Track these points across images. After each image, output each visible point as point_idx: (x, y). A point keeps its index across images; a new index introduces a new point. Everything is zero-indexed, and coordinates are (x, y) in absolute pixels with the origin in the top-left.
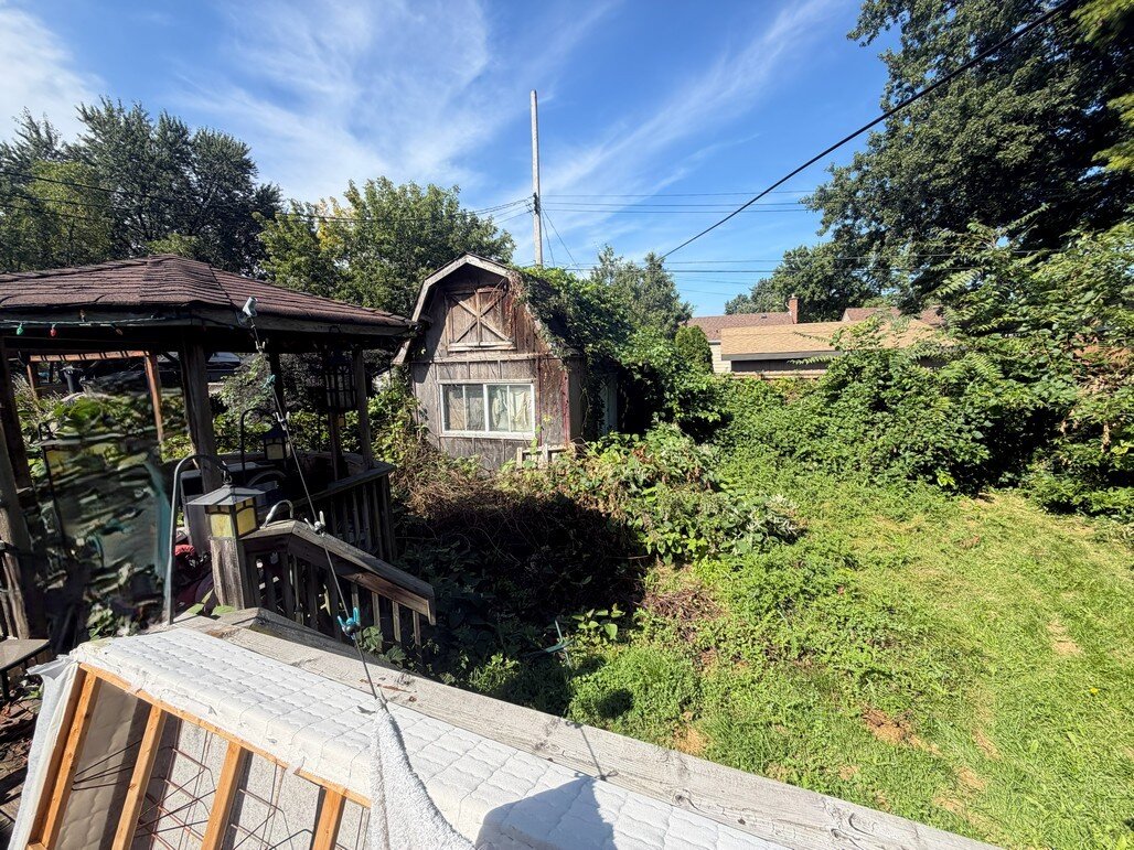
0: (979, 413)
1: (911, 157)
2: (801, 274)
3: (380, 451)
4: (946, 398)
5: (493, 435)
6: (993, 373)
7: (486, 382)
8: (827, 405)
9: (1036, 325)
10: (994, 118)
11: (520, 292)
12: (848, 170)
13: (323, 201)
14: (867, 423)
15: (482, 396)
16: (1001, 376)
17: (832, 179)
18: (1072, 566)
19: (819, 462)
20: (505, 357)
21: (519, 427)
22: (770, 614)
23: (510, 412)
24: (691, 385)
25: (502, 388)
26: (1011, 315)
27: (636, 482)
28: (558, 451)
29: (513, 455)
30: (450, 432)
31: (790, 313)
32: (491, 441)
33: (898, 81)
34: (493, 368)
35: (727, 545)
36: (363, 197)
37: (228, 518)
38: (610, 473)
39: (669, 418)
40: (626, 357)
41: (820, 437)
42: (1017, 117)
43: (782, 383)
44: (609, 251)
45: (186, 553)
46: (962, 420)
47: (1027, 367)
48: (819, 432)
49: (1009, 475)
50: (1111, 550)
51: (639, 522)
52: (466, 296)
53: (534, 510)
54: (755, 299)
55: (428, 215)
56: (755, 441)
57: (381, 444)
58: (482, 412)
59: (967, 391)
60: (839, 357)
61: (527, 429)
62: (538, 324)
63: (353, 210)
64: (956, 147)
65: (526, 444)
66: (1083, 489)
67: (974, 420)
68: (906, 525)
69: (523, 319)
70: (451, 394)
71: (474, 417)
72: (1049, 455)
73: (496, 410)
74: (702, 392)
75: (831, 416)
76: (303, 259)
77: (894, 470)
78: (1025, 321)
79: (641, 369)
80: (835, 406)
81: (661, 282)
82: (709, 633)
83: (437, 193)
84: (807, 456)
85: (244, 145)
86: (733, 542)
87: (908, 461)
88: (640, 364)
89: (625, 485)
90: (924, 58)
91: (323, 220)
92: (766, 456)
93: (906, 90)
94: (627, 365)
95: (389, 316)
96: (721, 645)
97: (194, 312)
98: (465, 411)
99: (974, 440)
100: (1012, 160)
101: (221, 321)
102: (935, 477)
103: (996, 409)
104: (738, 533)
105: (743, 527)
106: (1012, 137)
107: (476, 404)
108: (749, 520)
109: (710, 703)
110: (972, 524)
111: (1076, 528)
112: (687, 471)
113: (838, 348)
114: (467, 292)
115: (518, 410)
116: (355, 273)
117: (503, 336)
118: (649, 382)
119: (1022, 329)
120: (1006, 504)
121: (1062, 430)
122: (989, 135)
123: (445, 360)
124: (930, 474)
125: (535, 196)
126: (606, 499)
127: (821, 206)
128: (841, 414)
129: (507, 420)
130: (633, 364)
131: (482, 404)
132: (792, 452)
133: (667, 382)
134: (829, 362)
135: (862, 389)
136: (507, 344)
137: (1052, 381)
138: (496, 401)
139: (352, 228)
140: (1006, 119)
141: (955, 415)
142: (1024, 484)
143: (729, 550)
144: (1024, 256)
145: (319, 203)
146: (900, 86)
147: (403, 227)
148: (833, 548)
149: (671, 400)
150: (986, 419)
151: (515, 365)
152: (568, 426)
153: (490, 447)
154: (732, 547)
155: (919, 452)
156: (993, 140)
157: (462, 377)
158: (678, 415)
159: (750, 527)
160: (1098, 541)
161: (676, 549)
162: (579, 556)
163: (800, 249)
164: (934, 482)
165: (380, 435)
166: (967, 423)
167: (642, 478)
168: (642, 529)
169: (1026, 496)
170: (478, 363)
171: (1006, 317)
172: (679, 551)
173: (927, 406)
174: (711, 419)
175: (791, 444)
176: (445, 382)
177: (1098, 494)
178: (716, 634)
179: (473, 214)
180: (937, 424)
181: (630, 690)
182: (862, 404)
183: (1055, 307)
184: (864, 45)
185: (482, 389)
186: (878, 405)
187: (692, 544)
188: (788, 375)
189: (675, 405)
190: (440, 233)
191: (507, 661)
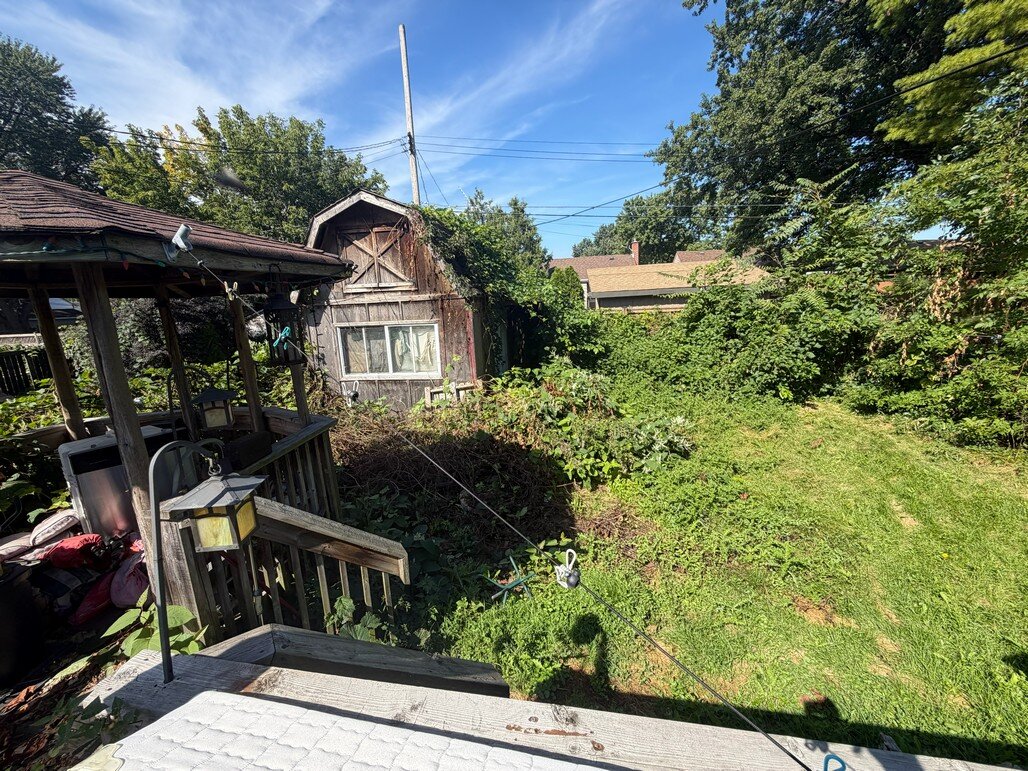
0: (811, 337)
1: (745, 118)
2: (638, 221)
3: (281, 400)
4: (785, 326)
5: (399, 376)
6: (821, 303)
7: (387, 323)
8: (688, 336)
9: (850, 264)
10: (806, 89)
11: (421, 232)
12: (687, 128)
13: (166, 128)
14: (721, 349)
15: (383, 337)
16: (827, 306)
17: (672, 137)
18: (889, 455)
19: (687, 384)
20: (406, 298)
21: (423, 367)
22: (695, 524)
23: (414, 353)
24: (577, 321)
25: (405, 329)
26: (830, 256)
27: (550, 413)
28: (465, 389)
29: (421, 394)
30: (351, 375)
31: (633, 255)
32: (395, 381)
33: (721, 51)
34: (395, 309)
35: (637, 465)
36: (215, 126)
37: (225, 522)
38: (526, 407)
39: (561, 352)
40: (521, 296)
41: (685, 362)
42: (825, 90)
43: (645, 317)
44: (480, 195)
45: (92, 545)
46: (798, 344)
47: (843, 300)
48: (684, 359)
49: (828, 386)
50: (909, 440)
51: (558, 451)
52: (361, 236)
53: (455, 448)
54: (597, 243)
55: (294, 150)
56: (633, 369)
57: (280, 392)
58: (384, 354)
59: (801, 319)
60: (694, 294)
61: (432, 368)
62: (441, 265)
63: (205, 141)
64: (778, 112)
65: (432, 383)
66: (884, 394)
67: (808, 343)
68: (765, 435)
69: (424, 260)
70: (349, 338)
71: (376, 359)
72: (856, 369)
73: (399, 351)
74: (586, 326)
75: (691, 344)
76: (150, 193)
77: (747, 388)
78: (842, 261)
79: (535, 306)
80: (694, 335)
81: (524, 226)
82: (649, 549)
83: (301, 127)
84: (677, 380)
85: (54, 60)
86: (643, 462)
87: (758, 379)
88: (535, 303)
89: (540, 416)
90: (744, 32)
91: (170, 150)
92: (644, 382)
93: (727, 60)
94: (524, 303)
95: (322, 253)
96: (661, 557)
97: (109, 243)
98: (366, 355)
99: (808, 359)
100: (820, 126)
101: (145, 255)
102: (778, 391)
103: (825, 333)
104: (647, 453)
105: (649, 447)
106: (820, 106)
107: (377, 346)
108: (654, 441)
109: (666, 614)
110: (809, 428)
111: (880, 424)
112: (588, 400)
113: (694, 286)
114: (362, 231)
115: (422, 351)
116: (214, 210)
117: (402, 276)
118: (544, 320)
119: (839, 268)
120: (827, 409)
121: (871, 348)
122: (802, 104)
123: (342, 302)
124: (773, 389)
125: (409, 135)
126: (525, 433)
127: (665, 160)
128: (700, 342)
129: (411, 360)
130: (529, 302)
131: (384, 346)
132: (664, 378)
133: (557, 319)
134: (688, 297)
135: (717, 320)
136: (407, 285)
137: (862, 310)
138: (398, 343)
139: (204, 160)
140: (816, 91)
141: (792, 339)
142: (838, 393)
143: (640, 469)
144: (841, 207)
145: (162, 131)
146: (722, 56)
147: (266, 163)
148: (723, 459)
149: (563, 335)
150: (817, 341)
151: (416, 306)
152: (474, 364)
153: (395, 388)
154: (643, 466)
155: (766, 372)
156: (805, 108)
157: (362, 320)
158: (570, 349)
159: (656, 447)
160: (898, 434)
161: (593, 472)
162: (507, 489)
163: (637, 198)
164: (776, 395)
165: (277, 383)
166: (802, 346)
167: (556, 410)
168: (561, 458)
169: (840, 402)
170: (377, 304)
171: (827, 258)
172: (596, 474)
173: (771, 334)
174: (596, 351)
175: (664, 370)
176: (343, 325)
177: (894, 397)
178: (655, 549)
179: (340, 152)
180: (780, 348)
181: (595, 613)
182: (717, 333)
183: (863, 250)
184: (695, 14)
185: (383, 331)
186: (731, 333)
187: (607, 466)
188: (650, 309)
189: (566, 340)
190: (308, 170)
191: (473, 604)
